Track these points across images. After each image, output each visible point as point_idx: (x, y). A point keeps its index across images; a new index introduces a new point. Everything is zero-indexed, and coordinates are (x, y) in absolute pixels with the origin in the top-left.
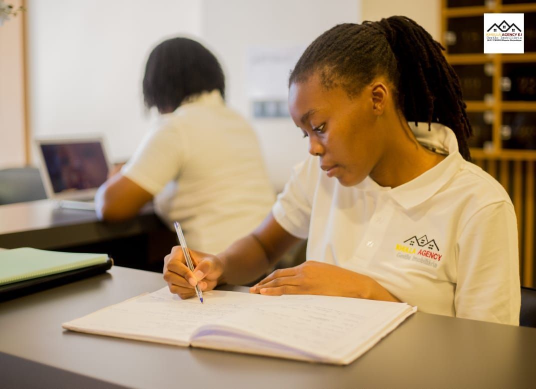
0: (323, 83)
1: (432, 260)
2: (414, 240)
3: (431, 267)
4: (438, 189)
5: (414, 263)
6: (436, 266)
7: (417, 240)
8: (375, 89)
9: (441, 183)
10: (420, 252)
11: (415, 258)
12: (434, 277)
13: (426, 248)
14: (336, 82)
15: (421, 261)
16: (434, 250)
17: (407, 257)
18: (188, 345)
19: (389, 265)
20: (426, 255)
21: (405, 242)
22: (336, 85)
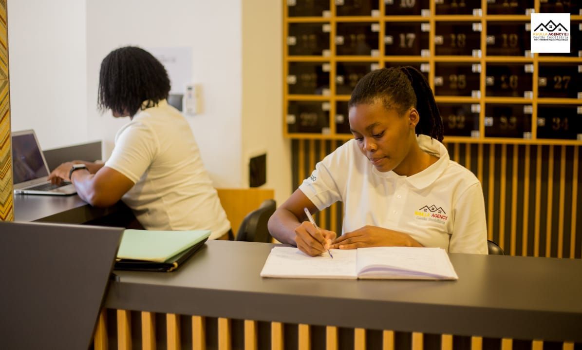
0: (385, 106)
1: (442, 220)
2: (425, 208)
3: (441, 224)
4: (438, 176)
5: (430, 222)
6: (444, 223)
7: (429, 208)
8: (412, 112)
9: (439, 173)
10: (433, 215)
11: (430, 219)
12: (443, 230)
13: (437, 213)
14: (393, 106)
15: (435, 220)
16: (442, 214)
17: (425, 219)
18: (356, 278)
19: (413, 224)
20: (437, 217)
21: (420, 210)
22: (393, 108)
